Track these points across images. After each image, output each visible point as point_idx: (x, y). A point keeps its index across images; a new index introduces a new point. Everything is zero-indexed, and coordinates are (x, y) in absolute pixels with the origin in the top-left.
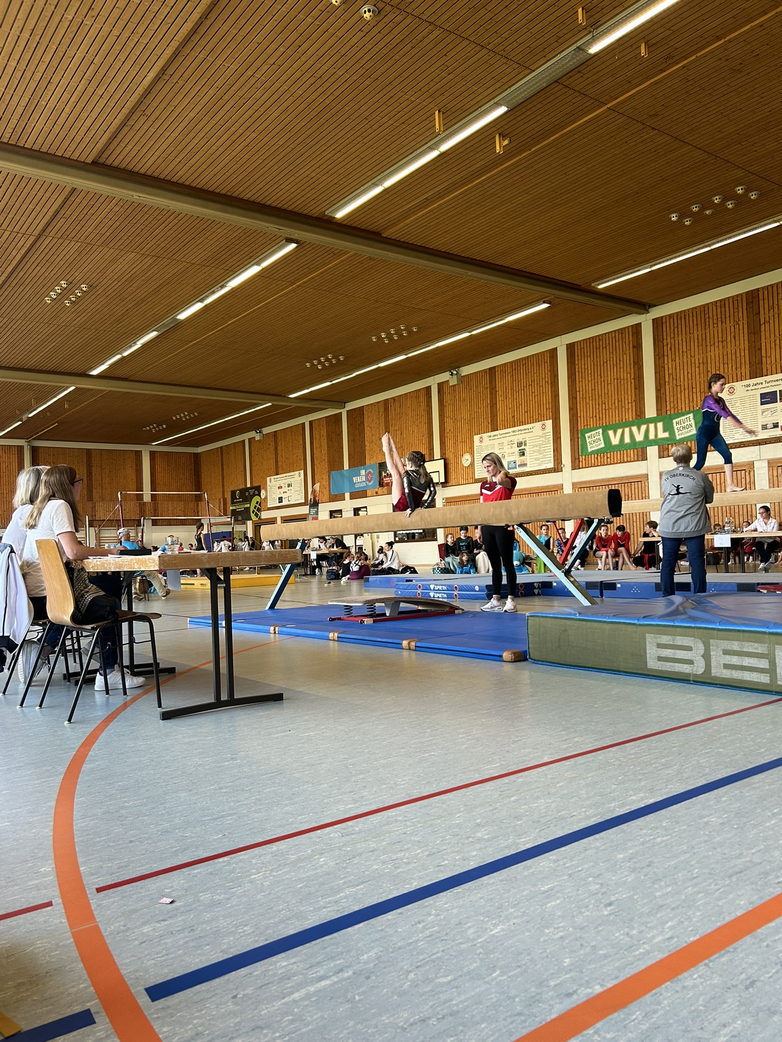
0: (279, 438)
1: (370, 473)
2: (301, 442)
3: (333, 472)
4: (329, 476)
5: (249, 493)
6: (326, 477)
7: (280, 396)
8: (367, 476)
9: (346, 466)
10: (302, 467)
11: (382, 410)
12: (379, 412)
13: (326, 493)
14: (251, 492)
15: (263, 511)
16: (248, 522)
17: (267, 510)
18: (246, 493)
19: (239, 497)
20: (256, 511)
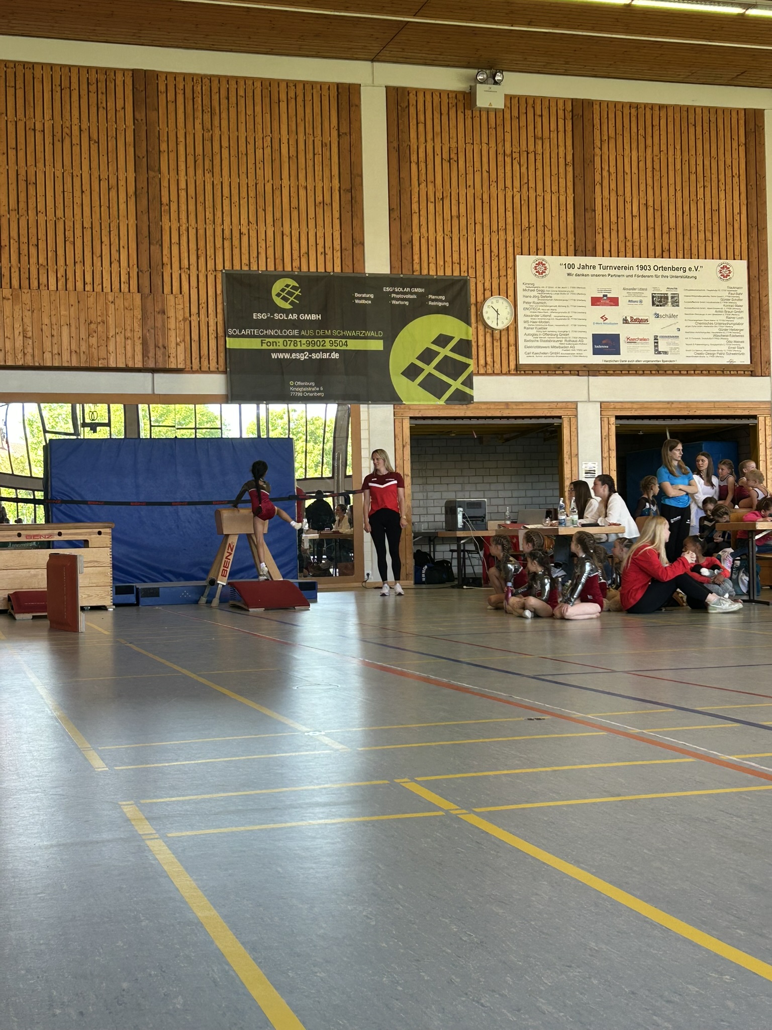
5: (384, 297)
14: (393, 295)
15: (486, 374)
16: (363, 408)
17: (509, 373)
18: (357, 295)
19: (292, 303)
20: (429, 369)
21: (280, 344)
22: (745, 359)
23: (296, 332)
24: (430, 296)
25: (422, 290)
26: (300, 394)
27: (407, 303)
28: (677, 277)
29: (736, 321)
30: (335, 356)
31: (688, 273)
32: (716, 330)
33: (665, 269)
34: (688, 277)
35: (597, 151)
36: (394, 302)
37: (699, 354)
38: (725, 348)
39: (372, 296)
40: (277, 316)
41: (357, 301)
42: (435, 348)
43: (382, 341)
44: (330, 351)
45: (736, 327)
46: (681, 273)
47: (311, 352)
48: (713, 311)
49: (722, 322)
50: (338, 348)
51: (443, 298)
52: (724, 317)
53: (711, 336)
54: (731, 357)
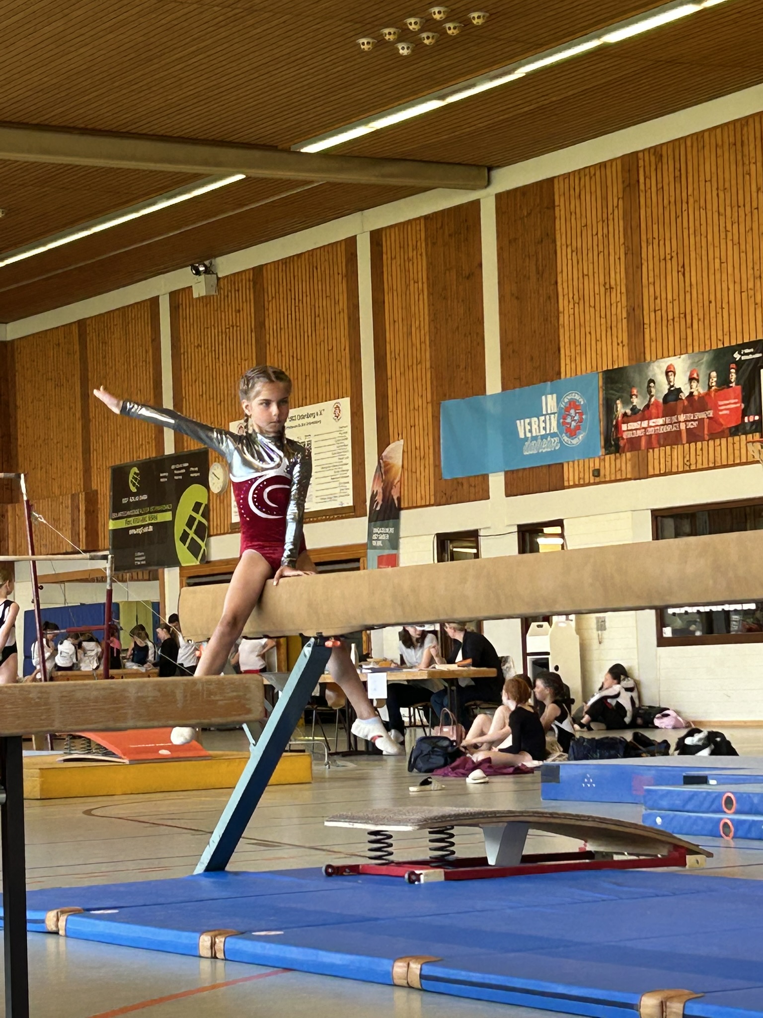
0: (271, 290)
1: (573, 404)
2: (343, 303)
3: (449, 404)
4: (436, 418)
5: (172, 474)
6: (424, 419)
7: (273, 148)
8: (563, 414)
9: (493, 383)
10: (347, 384)
11: (615, 190)
12: (605, 198)
13: (426, 474)
14: (176, 472)
15: (217, 535)
16: (166, 570)
17: (227, 533)
18: (161, 475)
19: (137, 488)
20: (192, 534)
21: (132, 522)
22: (349, 502)
23: (137, 512)
24: (192, 469)
25: (186, 465)
26: (139, 563)
27: (181, 477)
28: (310, 423)
29: (344, 461)
30: (151, 529)
31: (317, 418)
32: (332, 473)
33: (303, 417)
34: (316, 422)
35: (266, 313)
36: (176, 478)
37: (323, 500)
38: (337, 490)
39: (166, 474)
40: (132, 499)
41: (162, 480)
42: (194, 514)
43: (171, 512)
44: (148, 525)
45: (345, 468)
46: (311, 420)
47: (144, 526)
48: (330, 454)
49: (335, 464)
50: (153, 521)
51: (196, 469)
52: (336, 459)
53: (329, 479)
54: (340, 500)
